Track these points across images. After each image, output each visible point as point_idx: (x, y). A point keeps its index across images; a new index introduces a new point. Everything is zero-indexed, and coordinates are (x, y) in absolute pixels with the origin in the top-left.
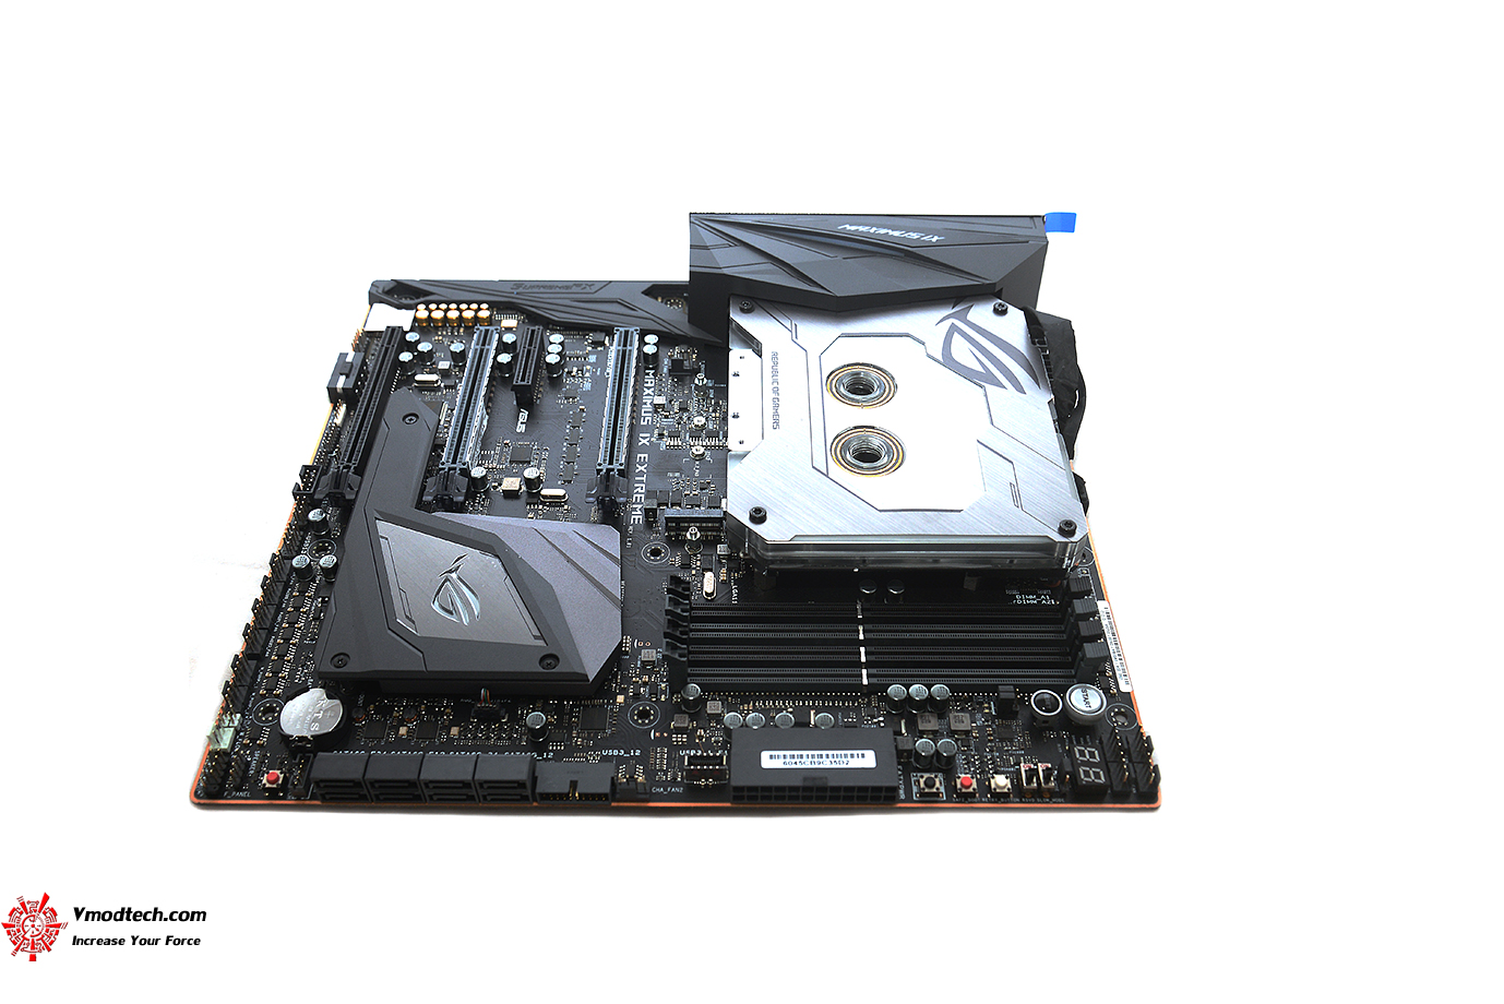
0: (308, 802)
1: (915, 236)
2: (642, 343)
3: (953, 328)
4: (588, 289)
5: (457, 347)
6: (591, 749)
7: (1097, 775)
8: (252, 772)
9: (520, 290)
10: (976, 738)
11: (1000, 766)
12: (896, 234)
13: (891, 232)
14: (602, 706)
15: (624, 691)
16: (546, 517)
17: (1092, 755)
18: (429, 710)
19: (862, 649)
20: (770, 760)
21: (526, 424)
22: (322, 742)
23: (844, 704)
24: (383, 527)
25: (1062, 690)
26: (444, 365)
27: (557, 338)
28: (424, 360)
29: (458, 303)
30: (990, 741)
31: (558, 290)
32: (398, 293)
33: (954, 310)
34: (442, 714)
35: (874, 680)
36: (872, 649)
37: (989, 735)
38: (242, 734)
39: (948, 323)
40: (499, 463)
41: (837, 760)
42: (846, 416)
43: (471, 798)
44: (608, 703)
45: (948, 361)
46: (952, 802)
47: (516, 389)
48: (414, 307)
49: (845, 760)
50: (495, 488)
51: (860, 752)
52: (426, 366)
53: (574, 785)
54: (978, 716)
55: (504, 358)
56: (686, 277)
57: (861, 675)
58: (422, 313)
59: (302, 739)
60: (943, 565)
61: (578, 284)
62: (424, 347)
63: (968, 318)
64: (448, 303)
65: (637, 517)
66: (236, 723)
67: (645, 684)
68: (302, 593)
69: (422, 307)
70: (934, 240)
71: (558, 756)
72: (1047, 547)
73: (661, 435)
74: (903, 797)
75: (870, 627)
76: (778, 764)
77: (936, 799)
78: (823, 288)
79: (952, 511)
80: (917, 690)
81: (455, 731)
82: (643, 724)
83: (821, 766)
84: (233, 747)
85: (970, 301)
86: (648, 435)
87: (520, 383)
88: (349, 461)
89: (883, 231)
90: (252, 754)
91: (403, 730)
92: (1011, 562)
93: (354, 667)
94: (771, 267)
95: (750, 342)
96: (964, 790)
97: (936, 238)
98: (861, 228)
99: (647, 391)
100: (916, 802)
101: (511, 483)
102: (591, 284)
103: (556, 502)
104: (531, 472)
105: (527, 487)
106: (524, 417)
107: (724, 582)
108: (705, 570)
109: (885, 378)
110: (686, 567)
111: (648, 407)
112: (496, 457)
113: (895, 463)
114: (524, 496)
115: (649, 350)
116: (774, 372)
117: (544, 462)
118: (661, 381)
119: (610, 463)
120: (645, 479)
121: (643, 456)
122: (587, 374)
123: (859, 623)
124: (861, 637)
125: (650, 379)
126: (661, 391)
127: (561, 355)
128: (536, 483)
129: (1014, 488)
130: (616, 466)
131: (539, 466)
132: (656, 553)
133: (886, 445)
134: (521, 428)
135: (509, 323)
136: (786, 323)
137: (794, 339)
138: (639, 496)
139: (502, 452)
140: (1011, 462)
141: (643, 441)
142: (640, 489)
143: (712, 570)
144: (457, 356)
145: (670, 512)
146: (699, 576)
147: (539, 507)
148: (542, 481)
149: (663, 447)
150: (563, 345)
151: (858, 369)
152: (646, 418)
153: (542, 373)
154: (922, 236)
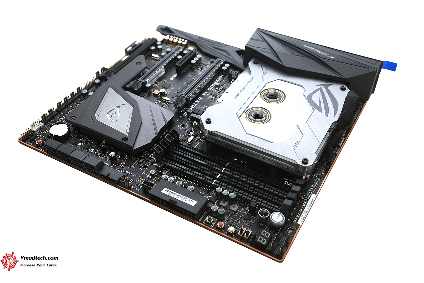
0: (44, 152)
1: (326, 54)
2: (223, 65)
3: (321, 89)
4: (220, 46)
5: (169, 50)
6: (124, 170)
7: (264, 241)
8: (37, 139)
9: (200, 40)
10: (237, 215)
11: (237, 226)
12: (319, 52)
14: (136, 160)
15: (144, 158)
16: (160, 105)
17: (267, 235)
18: (91, 142)
19: (220, 174)
20: (165, 191)
21: (175, 78)
22: (56, 138)
23: (204, 188)
24: (110, 90)
25: (272, 211)
26: (163, 54)
27: (199, 56)
28: (158, 51)
29: (179, 38)
30: (240, 218)
31: (211, 43)
32: (165, 30)
33: (325, 84)
34: (93, 144)
35: (216, 184)
36: (223, 175)
37: (241, 216)
38: (41, 129)
39: (320, 87)
40: (159, 86)
41: (184, 199)
42: (260, 103)
43: (82, 167)
44: (138, 160)
45: (309, 99)
46: (214, 229)
47: (177, 67)
48: (166, 35)
49: (186, 200)
50: (152, 92)
51: (192, 200)
52: (158, 53)
53: (109, 174)
54: (243, 209)
55: (180, 57)
56: (244, 48)
57: (213, 181)
58: (167, 37)
59: (52, 135)
60: (265, 161)
61: (218, 43)
62: (160, 47)
63: (328, 88)
64: (176, 37)
65: (185, 114)
66: (41, 125)
67: (152, 159)
68: (81, 100)
69: (168, 36)
70: (332, 58)
71: (114, 167)
72: (297, 166)
73: (211, 94)
74: (200, 220)
75: (227, 169)
76: (166, 193)
77: (210, 226)
78: (282, 62)
79: (270, 142)
80: (226, 192)
81: (93, 150)
82: (143, 169)
83: (178, 199)
84: (37, 131)
85: (334, 82)
86: (207, 93)
87: (178, 65)
88: (116, 70)
89: (315, 50)
90: (40, 135)
91: (80, 144)
92: (288, 168)
93: (75, 121)
94: (270, 51)
95: (250, 72)
96: (218, 226)
97: (333, 57)
98: (309, 47)
99: (217, 80)
100: (203, 224)
101: (156, 92)
102: (222, 44)
103: (166, 101)
104: (163, 90)
105: (160, 94)
106: (175, 76)
107: (196, 141)
108: (193, 135)
109: (283, 96)
110: (189, 132)
111: (213, 85)
112: (159, 84)
113: (264, 122)
114: (159, 98)
115: (224, 68)
116: (248, 83)
117: (171, 90)
118: (223, 79)
119: (186, 95)
120: (196, 104)
121: (201, 98)
122: (203, 70)
123: (225, 167)
124: (222, 171)
125: (220, 78)
126: (221, 82)
127: (197, 61)
128: (163, 94)
129: (297, 143)
130: (186, 96)
131: (169, 90)
132: (183, 126)
133: (266, 116)
134: (172, 79)
135: (191, 48)
136: (265, 70)
137: (263, 76)
138: (191, 108)
139: (162, 83)
140: (303, 135)
141: (204, 94)
142: (193, 107)
143: (195, 136)
144: (168, 52)
145: (192, 115)
146: (190, 136)
147: (160, 101)
148: (166, 95)
149: (209, 98)
150: (200, 59)
151: (276, 91)
152: (211, 88)
153: (190, 66)
154: (328, 55)
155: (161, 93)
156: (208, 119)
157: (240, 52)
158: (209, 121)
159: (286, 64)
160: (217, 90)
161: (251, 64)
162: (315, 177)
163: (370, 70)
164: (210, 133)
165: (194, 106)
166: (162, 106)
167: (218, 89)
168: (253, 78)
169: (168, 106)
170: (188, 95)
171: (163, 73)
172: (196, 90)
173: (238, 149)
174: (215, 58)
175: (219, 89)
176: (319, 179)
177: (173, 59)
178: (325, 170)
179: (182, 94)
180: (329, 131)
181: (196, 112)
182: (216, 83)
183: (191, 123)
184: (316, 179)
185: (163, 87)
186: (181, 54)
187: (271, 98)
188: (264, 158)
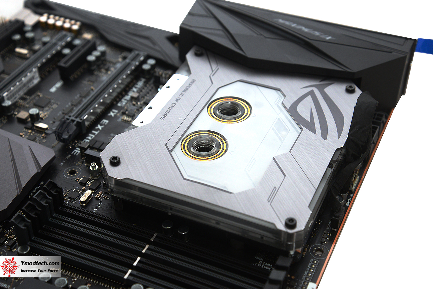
1: (317, 33)
2: (144, 62)
3: (312, 93)
4: (139, 29)
5: (46, 39)
9: (103, 20)
12: (306, 30)
13: (304, 28)
16: (29, 138)
19: (139, 258)
21: (58, 89)
26: (37, 47)
27: (101, 48)
31: (122, 24)
33: (320, 83)
35: (131, 278)
36: (144, 260)
39: (310, 89)
40: (28, 103)
47: (62, 70)
48: (42, 15)
50: (16, 115)
52: (28, 46)
55: (67, 51)
56: (178, 32)
57: (126, 273)
58: (43, 18)
60: (221, 227)
62: (30, 35)
63: (325, 90)
64: (61, 17)
65: (77, 151)
67: (11, 239)
69: (46, 15)
72: (277, 232)
73: (124, 113)
75: (152, 247)
78: (242, 50)
79: (226, 192)
85: (333, 80)
86: (117, 111)
87: (62, 65)
89: (299, 27)
92: (262, 238)
94: (221, 33)
95: (189, 72)
97: (330, 38)
99: (134, 89)
101: (23, 115)
103: (41, 130)
104: (34, 111)
105: (29, 119)
106: (59, 85)
107: (97, 199)
108: (90, 189)
109: (247, 109)
110: (83, 184)
111: (128, 97)
112: (29, 100)
113: (215, 157)
114: (30, 125)
115: (146, 67)
116: (186, 90)
117: (51, 110)
118: (146, 86)
119: (76, 117)
120: (96, 133)
121: (106, 121)
122: (109, 73)
123: (149, 243)
124: (144, 251)
125: (140, 84)
126: (141, 91)
127: (98, 58)
128: (35, 118)
129: (275, 190)
130: (78, 120)
131: (47, 111)
132: (73, 172)
133: (218, 146)
134: (53, 90)
135: (88, 36)
136: (214, 66)
137: (211, 76)
138: (87, 140)
139: (34, 98)
140: (285, 175)
141: (112, 114)
142: (90, 137)
143: (94, 190)
144: (45, 44)
145: (89, 152)
146: (85, 191)
147: (30, 131)
148: (42, 119)
149: (119, 120)
150: (103, 53)
151: (235, 101)
152: (123, 103)
153: (85, 66)
154: (321, 35)
155: (31, 116)
156: (115, 158)
157: (172, 38)
158: (115, 162)
159: (251, 53)
160: (134, 105)
161: (190, 57)
162: (312, 249)
163: (395, 56)
164: (118, 182)
165: (93, 136)
166: (34, 140)
167: (137, 103)
168: (193, 81)
169: (44, 138)
170: (81, 117)
171: (36, 81)
172: (97, 107)
173: (171, 209)
174: (130, 50)
175: (139, 103)
176: (319, 253)
177: (53, 56)
178: (328, 236)
179: (70, 116)
180: (330, 165)
181: (97, 146)
182: (133, 93)
183: (87, 166)
184: (314, 254)
185: (36, 106)
186: (70, 45)
187: (228, 114)
188: (218, 223)
